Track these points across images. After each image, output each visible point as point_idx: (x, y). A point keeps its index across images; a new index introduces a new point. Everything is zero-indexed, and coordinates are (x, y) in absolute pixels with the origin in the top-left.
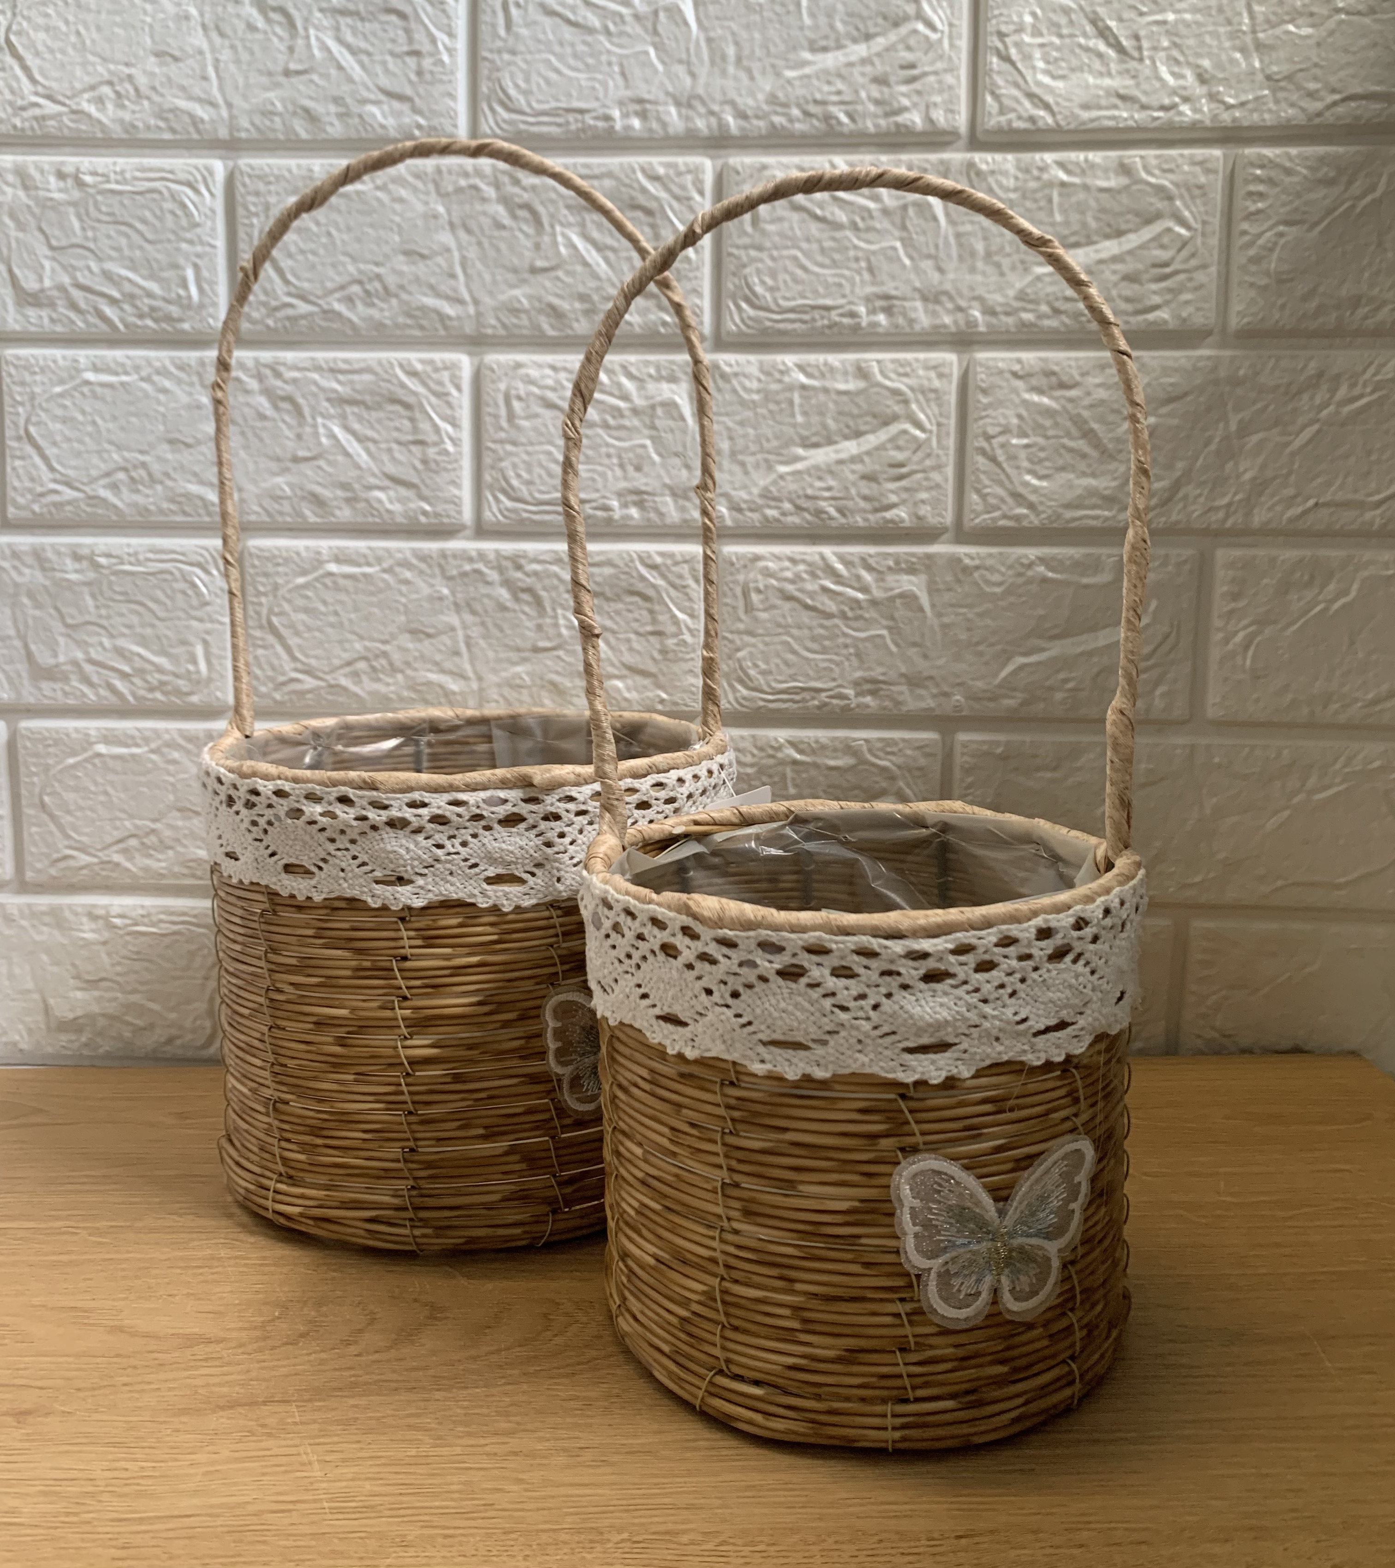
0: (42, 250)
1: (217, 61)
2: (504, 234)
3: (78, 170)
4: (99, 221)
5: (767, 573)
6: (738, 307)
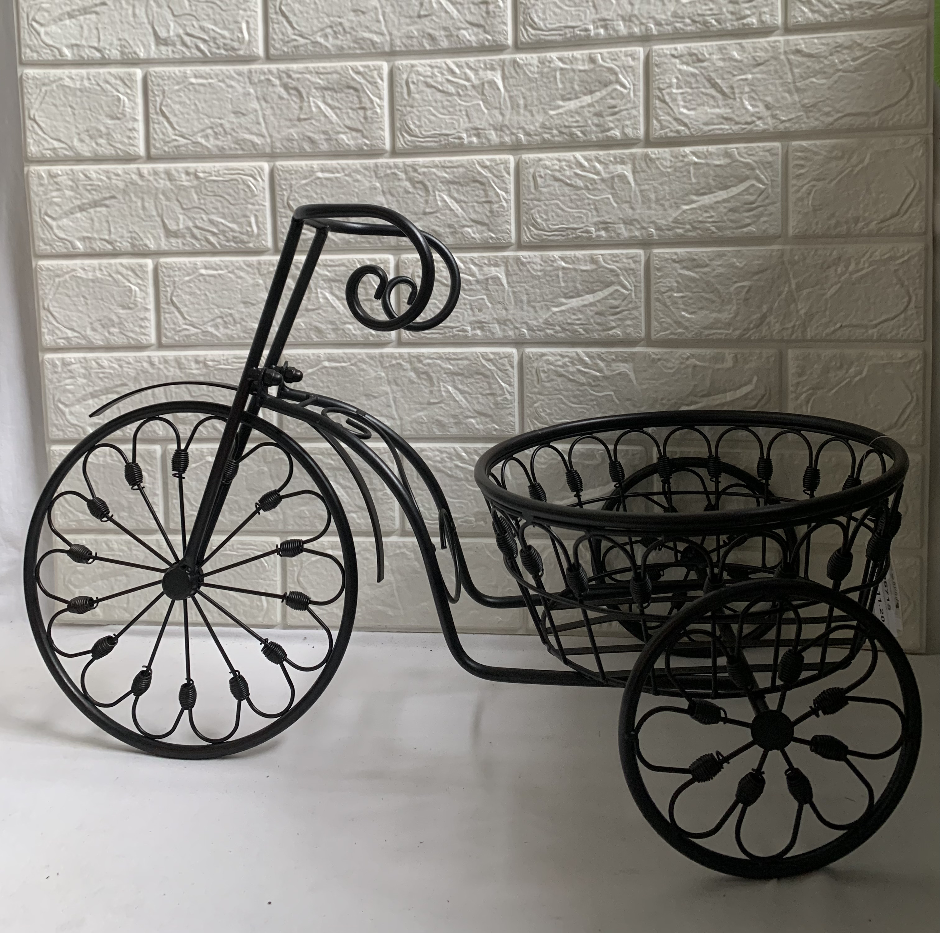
0: (179, 210)
1: (264, 115)
2: (410, 196)
3: (196, 171)
4: (207, 195)
5: (549, 363)
6: (529, 229)
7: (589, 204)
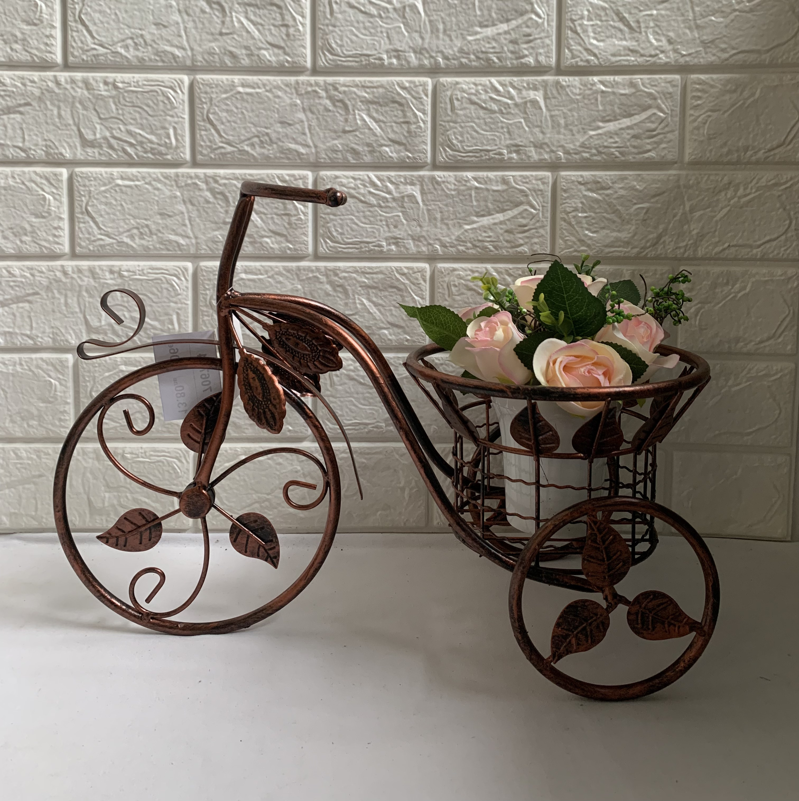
0: (95, 119)
1: (185, 28)
2: (330, 114)
3: (115, 81)
4: (125, 106)
5: (460, 277)
6: (445, 150)
7: (502, 128)
